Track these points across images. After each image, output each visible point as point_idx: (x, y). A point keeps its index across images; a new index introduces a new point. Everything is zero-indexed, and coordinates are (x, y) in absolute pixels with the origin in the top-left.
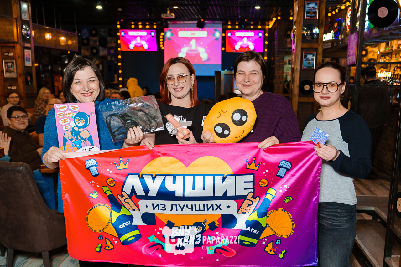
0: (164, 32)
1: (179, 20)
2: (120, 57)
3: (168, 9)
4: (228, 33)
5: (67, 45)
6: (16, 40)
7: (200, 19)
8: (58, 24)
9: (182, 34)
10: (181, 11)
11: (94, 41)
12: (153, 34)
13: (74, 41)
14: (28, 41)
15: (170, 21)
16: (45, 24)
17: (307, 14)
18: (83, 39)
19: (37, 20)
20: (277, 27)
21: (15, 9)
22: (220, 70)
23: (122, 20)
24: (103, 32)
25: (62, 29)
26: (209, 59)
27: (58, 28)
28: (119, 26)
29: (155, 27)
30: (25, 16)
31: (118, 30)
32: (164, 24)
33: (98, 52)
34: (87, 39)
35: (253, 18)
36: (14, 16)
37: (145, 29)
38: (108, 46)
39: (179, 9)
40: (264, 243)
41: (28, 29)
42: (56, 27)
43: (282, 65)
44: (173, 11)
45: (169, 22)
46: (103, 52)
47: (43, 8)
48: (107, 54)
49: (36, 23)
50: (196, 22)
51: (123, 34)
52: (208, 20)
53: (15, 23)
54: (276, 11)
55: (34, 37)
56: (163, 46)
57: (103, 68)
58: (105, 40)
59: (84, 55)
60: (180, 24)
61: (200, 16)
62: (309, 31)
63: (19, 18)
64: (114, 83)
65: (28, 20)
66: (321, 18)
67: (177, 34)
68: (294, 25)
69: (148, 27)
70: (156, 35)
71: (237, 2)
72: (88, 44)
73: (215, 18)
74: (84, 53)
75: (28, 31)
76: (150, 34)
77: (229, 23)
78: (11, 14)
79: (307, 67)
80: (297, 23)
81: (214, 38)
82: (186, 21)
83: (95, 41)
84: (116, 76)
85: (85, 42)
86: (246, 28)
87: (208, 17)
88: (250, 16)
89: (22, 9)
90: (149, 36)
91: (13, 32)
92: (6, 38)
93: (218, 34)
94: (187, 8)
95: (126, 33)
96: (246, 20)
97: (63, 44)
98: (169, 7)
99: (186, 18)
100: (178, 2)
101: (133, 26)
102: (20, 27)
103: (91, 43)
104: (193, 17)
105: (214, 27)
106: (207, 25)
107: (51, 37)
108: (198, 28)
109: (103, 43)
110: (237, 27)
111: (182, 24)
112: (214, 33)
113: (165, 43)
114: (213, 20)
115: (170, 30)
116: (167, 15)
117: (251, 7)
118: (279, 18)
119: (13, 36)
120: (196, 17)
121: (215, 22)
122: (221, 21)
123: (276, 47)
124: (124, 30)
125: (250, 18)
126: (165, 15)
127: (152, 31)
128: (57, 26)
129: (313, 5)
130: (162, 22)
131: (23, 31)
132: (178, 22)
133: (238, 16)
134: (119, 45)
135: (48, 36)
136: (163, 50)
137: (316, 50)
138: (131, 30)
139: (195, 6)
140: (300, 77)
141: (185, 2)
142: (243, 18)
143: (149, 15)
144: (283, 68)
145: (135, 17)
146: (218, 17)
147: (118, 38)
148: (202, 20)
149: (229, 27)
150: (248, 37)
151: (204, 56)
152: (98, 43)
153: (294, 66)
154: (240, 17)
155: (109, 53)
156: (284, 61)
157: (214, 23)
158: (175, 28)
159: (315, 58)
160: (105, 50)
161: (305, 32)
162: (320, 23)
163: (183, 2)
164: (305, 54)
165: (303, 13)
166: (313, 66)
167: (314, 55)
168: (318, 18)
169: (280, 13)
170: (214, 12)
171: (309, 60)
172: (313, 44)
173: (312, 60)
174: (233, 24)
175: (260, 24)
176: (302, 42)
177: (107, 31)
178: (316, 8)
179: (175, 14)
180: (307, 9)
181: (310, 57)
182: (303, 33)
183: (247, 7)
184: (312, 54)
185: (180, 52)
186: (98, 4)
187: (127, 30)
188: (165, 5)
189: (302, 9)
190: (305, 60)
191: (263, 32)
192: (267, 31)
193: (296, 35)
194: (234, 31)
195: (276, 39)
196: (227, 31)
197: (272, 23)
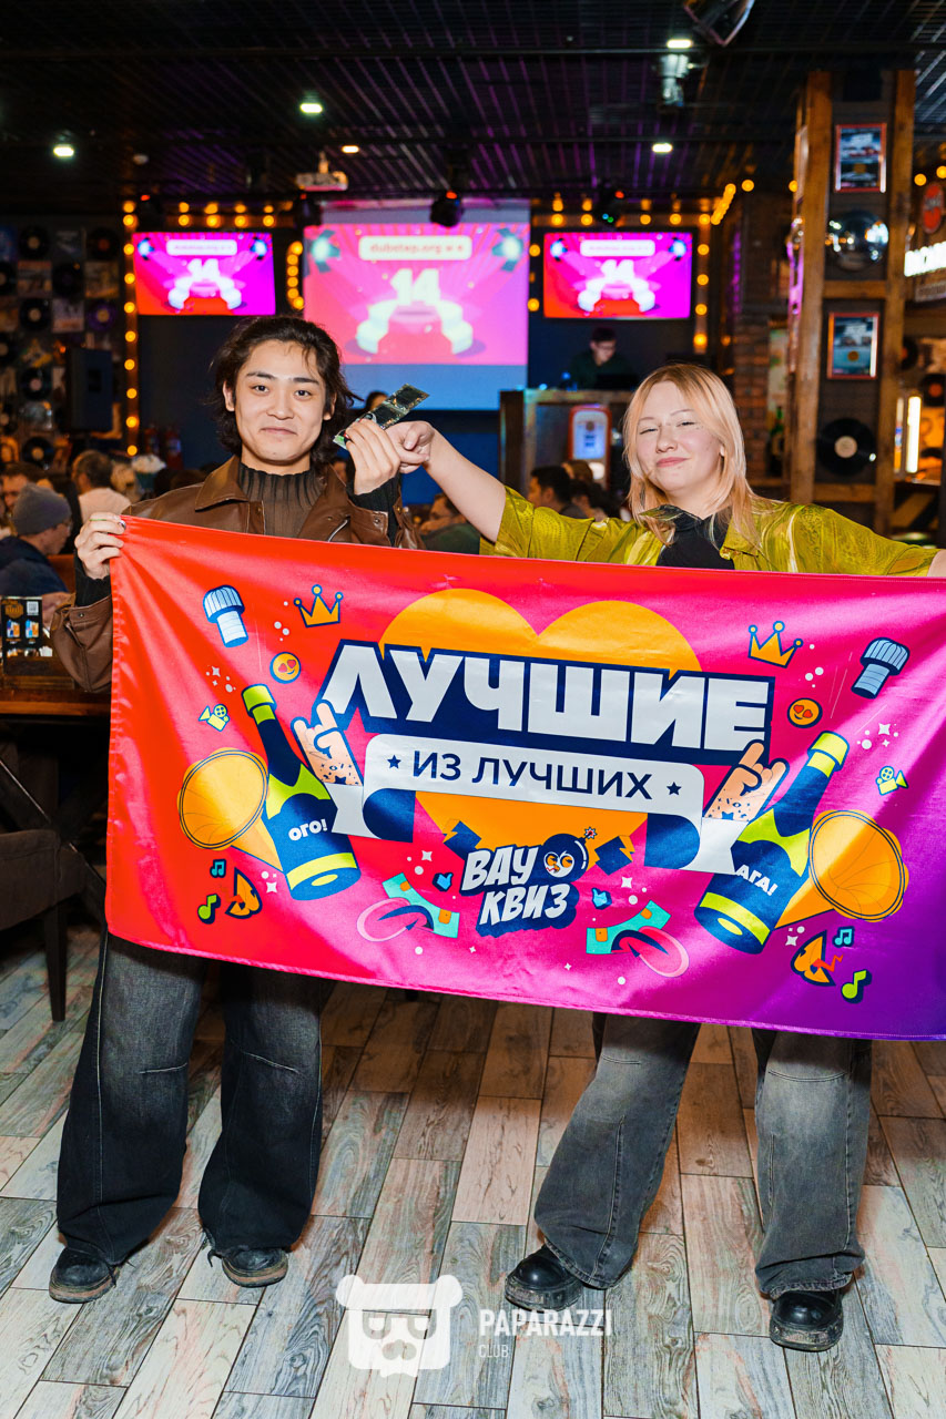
0: (306, 243)
1: (363, 196)
2: (131, 336)
3: (322, 155)
4: (550, 246)
7: (446, 192)
9: (373, 247)
10: (370, 162)
11: (36, 274)
12: (261, 248)
15: (327, 199)
17: (843, 172)
20: (742, 218)
22: (520, 387)
23: (145, 198)
24: (68, 242)
26: (477, 346)
29: (269, 221)
31: (124, 236)
32: (306, 211)
33: (47, 320)
34: (7, 268)
35: (647, 186)
37: (230, 232)
38: (88, 294)
39: (365, 154)
40: (792, 941)
43: (761, 365)
44: (342, 162)
45: (324, 204)
46: (66, 319)
48: (81, 328)
50: (429, 202)
51: (144, 248)
52: (475, 193)
54: (737, 160)
56: (301, 294)
57: (66, 378)
58: (79, 275)
60: (365, 210)
61: (443, 182)
62: (851, 236)
64: (108, 436)
66: (896, 187)
67: (354, 250)
68: (798, 212)
70: (271, 254)
71: (582, 129)
72: (9, 287)
73: (501, 187)
76: (251, 249)
77: (558, 206)
79: (847, 372)
80: (803, 206)
81: (496, 264)
82: (388, 197)
83: (38, 279)
84: (115, 412)
86: (620, 224)
87: (472, 184)
88: (635, 178)
90: (247, 257)
93: (513, 248)
94: (393, 152)
95: (159, 246)
96: (620, 195)
98: (327, 147)
99: (391, 187)
100: (363, 130)
103: (23, 284)
105: (498, 221)
106: (467, 215)
108: (438, 228)
109: (69, 284)
110: (587, 220)
111: (374, 209)
112: (497, 245)
113: (308, 282)
114: (495, 192)
115: (328, 234)
116: (319, 178)
117: (639, 146)
121: (501, 202)
122: (523, 197)
123: (735, 299)
124: (151, 235)
125: (635, 184)
126: (309, 177)
127: (256, 239)
129: (867, 140)
130: (298, 203)
132: (359, 204)
133: (589, 180)
134: (126, 294)
137: (880, 305)
138: (175, 235)
139: (425, 142)
140: (821, 409)
141: (389, 129)
142: (608, 186)
143: (249, 180)
144: (765, 376)
145: (197, 187)
146: (512, 183)
147: (125, 265)
148: (451, 195)
149: (557, 220)
151: (459, 333)
152: (48, 285)
153: (797, 367)
154: (596, 181)
155: (91, 324)
156: (768, 350)
157: (498, 207)
158: (348, 228)
159: (874, 335)
160: (76, 310)
161: (835, 239)
162: (894, 204)
163: (378, 130)
164: (836, 320)
165: (826, 170)
166: (868, 367)
167: (870, 327)
168: (883, 188)
169: (750, 169)
170: (497, 164)
171: (854, 344)
172: (867, 283)
173: (867, 342)
174: (572, 209)
175: (677, 207)
176: (828, 276)
177: (85, 235)
178: (876, 152)
179: (346, 173)
180: (842, 154)
181: (856, 331)
182: (828, 243)
183: (623, 146)
184: (863, 320)
185: (365, 316)
186: (62, 138)
187: (159, 234)
188: (312, 143)
189: (824, 157)
190: (837, 342)
191: (689, 237)
192: (705, 235)
193: (802, 253)
194: (574, 235)
195: (738, 267)
196: (547, 238)
197: (723, 206)
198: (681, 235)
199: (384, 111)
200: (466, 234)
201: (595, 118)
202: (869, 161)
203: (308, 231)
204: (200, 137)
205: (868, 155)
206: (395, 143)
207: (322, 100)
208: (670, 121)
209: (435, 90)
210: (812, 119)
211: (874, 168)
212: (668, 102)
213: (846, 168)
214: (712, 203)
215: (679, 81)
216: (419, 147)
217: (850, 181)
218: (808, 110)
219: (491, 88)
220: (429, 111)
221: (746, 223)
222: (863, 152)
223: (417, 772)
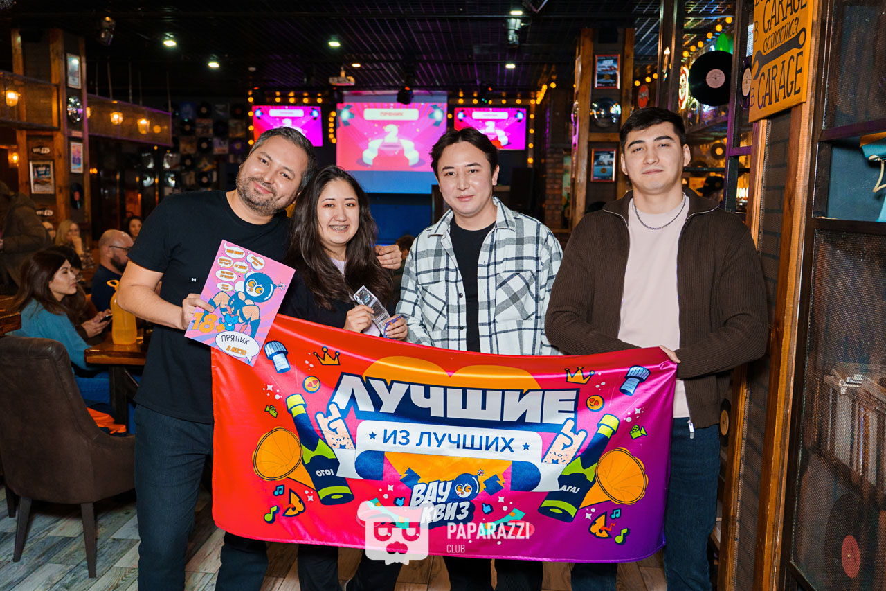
0: (337, 111)
1: (363, 88)
3: (342, 68)
4: (458, 113)
5: (151, 134)
6: (55, 124)
7: (404, 87)
8: (135, 94)
9: (371, 114)
10: (367, 72)
11: (205, 125)
12: (315, 114)
13: (166, 127)
14: (79, 126)
15: (347, 90)
16: (111, 97)
17: (598, 78)
18: (184, 123)
19: (97, 89)
20: (550, 102)
21: (56, 68)
23: (256, 88)
24: (221, 110)
25: (144, 105)
26: (421, 162)
27: (135, 101)
28: (251, 100)
29: (320, 100)
30: (74, 80)
31: (249, 107)
32: (336, 96)
33: (210, 148)
34: (191, 123)
35: (505, 85)
36: (54, 81)
37: (300, 106)
39: (364, 68)
41: (78, 104)
42: (131, 101)
43: (560, 174)
44: (352, 72)
45: (345, 92)
46: (220, 147)
47: (108, 65)
48: (227, 152)
49: (95, 93)
50: (396, 92)
51: (258, 113)
52: (419, 88)
53: (55, 94)
54: (548, 73)
55: (89, 120)
56: (335, 137)
58: (226, 125)
59: (185, 153)
60: (367, 95)
61: (403, 82)
62: (603, 110)
63: (63, 85)
65: (80, 87)
66: (625, 86)
67: (362, 115)
68: (576, 99)
69: (306, 101)
70: (320, 117)
71: (470, 56)
72: (192, 132)
73: (432, 84)
74: (184, 150)
75: (79, 107)
76: (311, 114)
77: (461, 95)
78: (49, 77)
79: (600, 178)
80: (579, 95)
81: (431, 123)
82: (378, 89)
83: (206, 128)
85: (187, 128)
86: (490, 103)
87: (418, 83)
88: (498, 80)
89: (69, 68)
90: (309, 118)
91: (50, 110)
92: (36, 122)
93: (439, 115)
94: (377, 67)
95: (265, 113)
96: (490, 89)
97: (144, 132)
98: (344, 64)
99: (378, 84)
100: (361, 55)
101: (278, 100)
102: (65, 101)
103: (199, 130)
104: (391, 83)
105: (431, 102)
106: (416, 98)
107: (121, 119)
108: (400, 104)
109: (222, 130)
110: (475, 101)
111: (371, 95)
112: (432, 113)
113: (338, 130)
114: (429, 87)
115: (349, 107)
116: (340, 79)
117: (499, 64)
118: (553, 85)
119: (51, 117)
120: (397, 82)
121: (433, 92)
122: (444, 90)
123: (547, 141)
124: (261, 107)
125: (498, 84)
126: (336, 79)
127: (313, 109)
128: (133, 100)
129: (611, 62)
130: (332, 92)
131: (70, 109)
132: (362, 92)
133: (476, 82)
134: (250, 135)
135: (116, 118)
136: (335, 145)
138: (274, 107)
139: (393, 62)
141: (374, 55)
142: (485, 85)
143: (305, 80)
144: (561, 179)
145: (282, 83)
146: (438, 83)
147: (250, 121)
148: (407, 89)
149: (461, 101)
150: (496, 121)
151: (412, 156)
152: (211, 131)
153: (576, 176)
155: (232, 150)
156: (563, 166)
157: (432, 95)
158: (358, 104)
159: (614, 160)
160: (225, 144)
161: (594, 112)
162: (624, 95)
163: (369, 56)
164: (595, 152)
165: (590, 77)
166: (611, 176)
167: (612, 156)
168: (619, 87)
169: (554, 77)
170: (429, 73)
171: (604, 164)
172: (610, 134)
173: (610, 164)
174: (468, 96)
175: (519, 95)
176: (591, 131)
177: (229, 107)
178: (615, 69)
179: (354, 77)
180: (598, 69)
181: (605, 158)
182: (591, 114)
183: (492, 65)
184: (609, 153)
185: (367, 147)
186: (212, 58)
187: (266, 107)
188: (337, 62)
189: (589, 70)
190: (595, 163)
191: (525, 110)
192: (533, 109)
193: (578, 119)
194: (469, 109)
195: (548, 125)
196: (456, 110)
197: (541, 95)
198: (521, 109)
199: (372, 46)
200: (416, 108)
201: (476, 51)
202: (611, 73)
203: (339, 106)
204: (280, 58)
205: (611, 70)
206: (377, 62)
207: (339, 40)
208: (512, 52)
209: (395, 36)
210: (583, 53)
211: (614, 77)
212: (511, 43)
213: (600, 76)
214: (536, 94)
215: (516, 32)
216: (390, 64)
217: (602, 83)
218: (581, 47)
219: (423, 35)
220: (393, 46)
221: (552, 104)
222: (608, 69)
223: (386, 441)
